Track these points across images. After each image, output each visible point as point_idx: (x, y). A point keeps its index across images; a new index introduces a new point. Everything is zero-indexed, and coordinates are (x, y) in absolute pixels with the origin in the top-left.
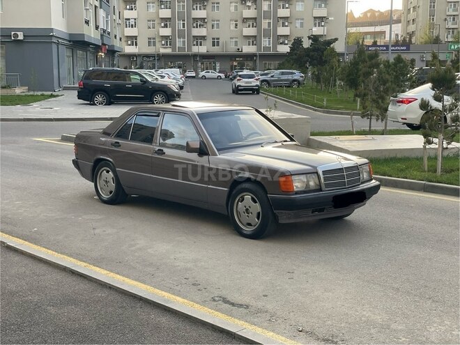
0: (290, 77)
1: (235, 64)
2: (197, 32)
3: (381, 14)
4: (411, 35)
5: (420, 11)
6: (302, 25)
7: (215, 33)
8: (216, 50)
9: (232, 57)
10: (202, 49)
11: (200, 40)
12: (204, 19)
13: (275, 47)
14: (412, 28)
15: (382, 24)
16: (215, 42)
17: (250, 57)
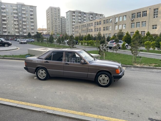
0: (31, 40)
1: (14, 37)
2: (4, 30)
3: (42, 29)
4: (49, 33)
5: (50, 29)
6: (29, 30)
7: (9, 31)
8: (9, 34)
9: (13, 36)
10: (6, 34)
11: (5, 32)
12: (6, 28)
13: (23, 34)
14: (49, 32)
15: (43, 31)
16: (9, 33)
17: (18, 36)
